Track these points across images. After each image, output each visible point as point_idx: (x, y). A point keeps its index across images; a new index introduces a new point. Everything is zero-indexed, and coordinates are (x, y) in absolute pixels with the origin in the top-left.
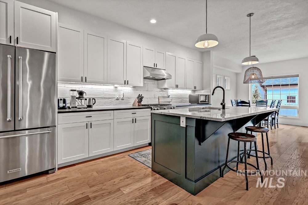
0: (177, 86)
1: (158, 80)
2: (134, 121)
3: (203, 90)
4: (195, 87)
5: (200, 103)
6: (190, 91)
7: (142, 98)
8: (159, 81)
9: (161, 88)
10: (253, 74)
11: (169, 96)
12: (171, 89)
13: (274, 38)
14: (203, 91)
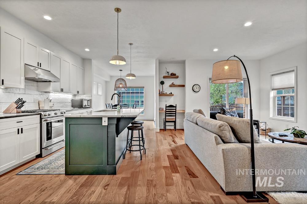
0: (62, 90)
1: (37, 81)
2: (20, 131)
3: (84, 94)
4: (78, 92)
5: (84, 107)
6: (71, 95)
7: (24, 103)
8: (38, 83)
9: (42, 92)
10: (121, 84)
11: (51, 100)
12: (54, 92)
13: (137, 61)
14: (85, 96)
